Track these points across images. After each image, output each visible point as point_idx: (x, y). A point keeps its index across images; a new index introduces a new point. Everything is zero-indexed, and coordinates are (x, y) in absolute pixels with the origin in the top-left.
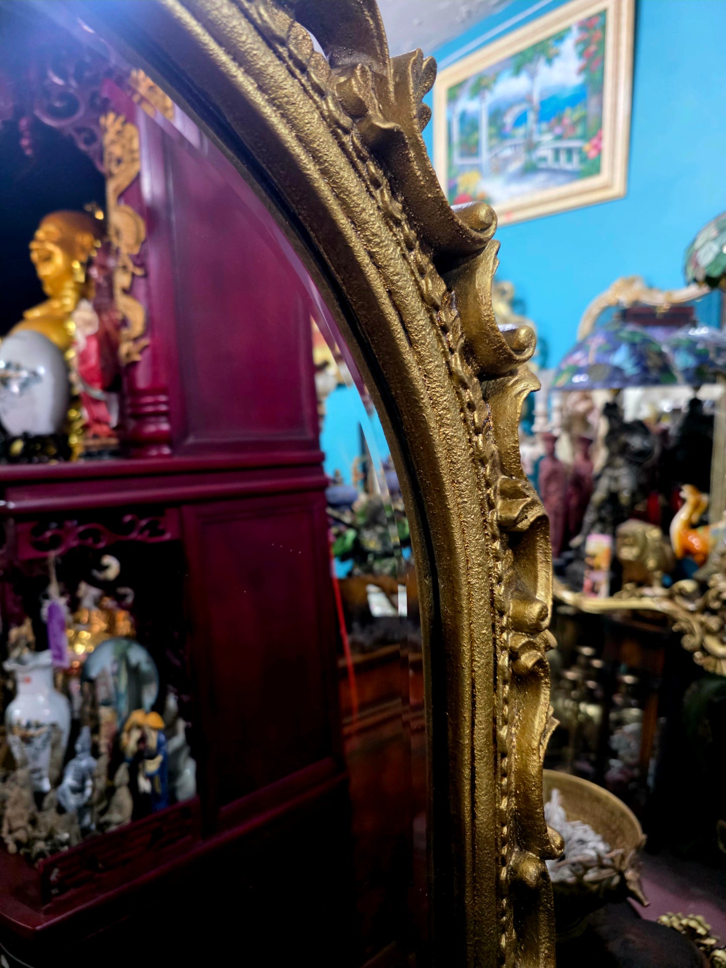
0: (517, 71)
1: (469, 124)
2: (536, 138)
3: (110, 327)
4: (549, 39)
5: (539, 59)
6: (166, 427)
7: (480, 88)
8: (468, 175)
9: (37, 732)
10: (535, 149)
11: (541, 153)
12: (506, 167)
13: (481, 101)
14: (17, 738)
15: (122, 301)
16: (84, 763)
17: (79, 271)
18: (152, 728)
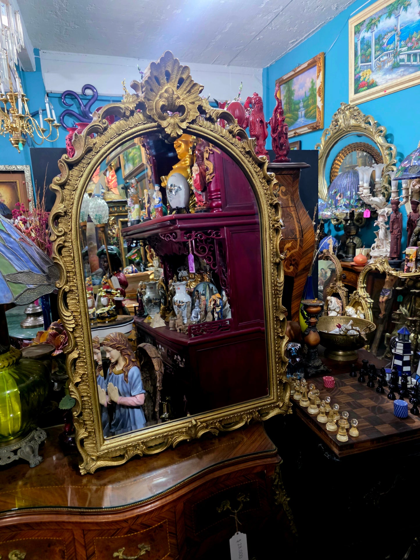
1: (366, 44)
2: (399, 49)
3: (203, 171)
5: (401, 7)
6: (220, 202)
7: (371, 25)
8: (365, 71)
9: (182, 305)
10: (399, 55)
11: (401, 57)
12: (384, 65)
13: (372, 32)
14: (176, 306)
15: (206, 162)
16: (197, 310)
17: (190, 150)
18: (218, 298)
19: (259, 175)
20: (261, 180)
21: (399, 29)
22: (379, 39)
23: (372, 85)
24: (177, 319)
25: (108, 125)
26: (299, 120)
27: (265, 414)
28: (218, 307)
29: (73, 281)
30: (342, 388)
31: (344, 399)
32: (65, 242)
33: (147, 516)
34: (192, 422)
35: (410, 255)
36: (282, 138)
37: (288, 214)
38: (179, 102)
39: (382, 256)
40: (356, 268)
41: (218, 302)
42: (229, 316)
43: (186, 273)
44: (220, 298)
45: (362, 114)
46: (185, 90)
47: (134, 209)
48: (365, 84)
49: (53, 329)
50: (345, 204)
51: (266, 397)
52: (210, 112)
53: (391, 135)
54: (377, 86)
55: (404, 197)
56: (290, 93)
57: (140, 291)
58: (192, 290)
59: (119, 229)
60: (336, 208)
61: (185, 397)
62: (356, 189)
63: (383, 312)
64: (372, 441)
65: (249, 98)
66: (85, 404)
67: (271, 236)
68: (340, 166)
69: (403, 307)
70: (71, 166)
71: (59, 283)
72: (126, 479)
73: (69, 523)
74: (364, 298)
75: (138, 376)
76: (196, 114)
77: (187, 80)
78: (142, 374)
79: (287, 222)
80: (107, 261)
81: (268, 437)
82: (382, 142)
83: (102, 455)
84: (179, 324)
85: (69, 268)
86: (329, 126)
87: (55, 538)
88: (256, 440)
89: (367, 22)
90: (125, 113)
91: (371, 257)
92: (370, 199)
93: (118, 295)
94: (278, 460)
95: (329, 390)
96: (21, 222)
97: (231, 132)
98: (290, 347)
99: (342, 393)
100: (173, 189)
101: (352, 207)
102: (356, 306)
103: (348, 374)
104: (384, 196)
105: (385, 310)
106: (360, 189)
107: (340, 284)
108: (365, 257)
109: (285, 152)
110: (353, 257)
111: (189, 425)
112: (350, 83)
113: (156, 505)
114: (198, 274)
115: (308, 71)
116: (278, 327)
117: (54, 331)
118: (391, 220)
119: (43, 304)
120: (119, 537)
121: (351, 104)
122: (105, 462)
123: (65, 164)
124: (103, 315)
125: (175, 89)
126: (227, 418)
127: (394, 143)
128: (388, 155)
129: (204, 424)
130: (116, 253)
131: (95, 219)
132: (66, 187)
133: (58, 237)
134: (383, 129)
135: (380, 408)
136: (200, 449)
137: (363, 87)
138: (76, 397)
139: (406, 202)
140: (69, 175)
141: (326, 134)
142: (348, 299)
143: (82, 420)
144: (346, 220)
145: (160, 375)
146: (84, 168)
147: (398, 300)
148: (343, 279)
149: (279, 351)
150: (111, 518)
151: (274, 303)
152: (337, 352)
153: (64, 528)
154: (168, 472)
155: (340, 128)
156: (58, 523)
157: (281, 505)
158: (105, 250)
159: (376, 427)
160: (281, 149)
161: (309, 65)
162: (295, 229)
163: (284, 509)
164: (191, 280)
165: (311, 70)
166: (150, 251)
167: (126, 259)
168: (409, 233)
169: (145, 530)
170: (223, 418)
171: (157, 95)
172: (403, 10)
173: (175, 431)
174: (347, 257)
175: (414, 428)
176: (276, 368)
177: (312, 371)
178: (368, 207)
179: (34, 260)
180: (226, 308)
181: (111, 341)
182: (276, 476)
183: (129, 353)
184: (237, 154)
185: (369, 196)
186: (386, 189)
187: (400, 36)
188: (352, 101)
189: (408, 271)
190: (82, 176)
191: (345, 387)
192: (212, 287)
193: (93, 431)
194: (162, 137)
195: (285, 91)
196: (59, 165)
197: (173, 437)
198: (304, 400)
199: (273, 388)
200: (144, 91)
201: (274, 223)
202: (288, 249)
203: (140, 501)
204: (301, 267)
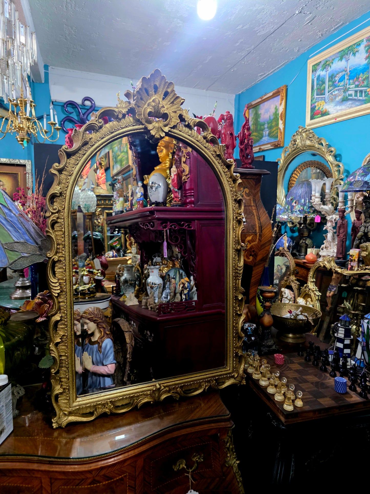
0: (341, 59)
1: (321, 81)
2: (348, 86)
3: (180, 172)
4: (354, 44)
5: (350, 53)
6: (193, 199)
7: (326, 65)
8: (320, 102)
9: (155, 286)
10: (348, 91)
11: (350, 92)
12: (335, 98)
13: (326, 71)
14: (149, 287)
15: (183, 165)
16: (168, 291)
17: (170, 155)
18: (186, 281)
19: (226, 175)
20: (228, 179)
21: (348, 70)
22: (332, 77)
23: (325, 114)
24: (149, 299)
25: (103, 124)
26: (264, 138)
27: (222, 383)
28: (186, 289)
29: (62, 253)
30: (290, 365)
31: (292, 375)
32: (58, 218)
33: (110, 469)
34: (156, 386)
35: (353, 256)
36: (248, 149)
37: (250, 212)
38: (163, 111)
39: (329, 256)
40: (307, 264)
41: (186, 285)
42: (195, 298)
43: (160, 259)
44: (188, 282)
45: (316, 136)
46: (169, 101)
47: (119, 202)
48: (319, 112)
49: (39, 298)
50: (299, 210)
51: (223, 368)
52: (189, 121)
53: (340, 155)
54: (329, 114)
55: (349, 207)
56: (257, 116)
57: (118, 272)
58: (164, 274)
59: (104, 219)
60: (292, 212)
61: (151, 369)
62: (309, 197)
63: (330, 306)
64: (314, 411)
65: (222, 115)
66: (62, 363)
67: (234, 227)
68: (296, 179)
69: (347, 302)
70: (69, 155)
71: (49, 254)
72: (94, 434)
73: (38, 471)
74: (313, 291)
75: (111, 347)
76: (177, 121)
77: (171, 93)
78: (114, 346)
79: (249, 218)
80: (91, 245)
81: (222, 403)
82: (332, 160)
83: (74, 410)
84: (151, 303)
85: (60, 241)
86: (288, 144)
87: (24, 486)
88: (212, 405)
89: (322, 63)
90: (118, 115)
91: (320, 256)
92: (321, 207)
93: (99, 274)
94: (231, 425)
95: (279, 366)
96: (20, 204)
97: (205, 138)
98: (246, 327)
99: (291, 369)
100: (154, 186)
101: (305, 212)
102: (306, 298)
103: (296, 354)
104: (333, 205)
105: (332, 304)
106: (313, 198)
107: (293, 278)
108: (315, 256)
109: (250, 161)
110: (305, 256)
111: (153, 388)
112: (307, 110)
113: (119, 459)
114: (170, 260)
115: (273, 99)
116: (237, 305)
117: (40, 300)
118: (338, 226)
119: (32, 277)
120: (83, 487)
121: (308, 128)
122: (76, 417)
123: (64, 153)
124: (84, 292)
125: (161, 100)
126: (188, 385)
127: (342, 161)
128: (337, 171)
129: (167, 389)
130: (100, 239)
131: (84, 208)
132: (64, 172)
133: (53, 213)
134: (333, 149)
135: (323, 384)
136: (162, 411)
137: (318, 115)
138: (55, 356)
139: (351, 211)
140: (67, 162)
141: (286, 151)
142: (300, 291)
143: (58, 377)
144: (300, 224)
145: (130, 348)
146: (80, 157)
147: (343, 296)
148: (296, 274)
149: (236, 327)
150: (77, 468)
151: (234, 284)
152: (287, 335)
153: (34, 476)
154: (132, 429)
155: (298, 147)
156: (28, 471)
157: (231, 467)
158: (91, 235)
159: (319, 400)
160: (247, 158)
161: (274, 94)
162: (255, 225)
163: (233, 471)
164: (164, 266)
165: (275, 99)
166: (130, 240)
167: (108, 245)
168: (353, 237)
169: (107, 482)
170: (184, 384)
171: (146, 103)
172: (352, 55)
173: (141, 393)
174: (300, 255)
175: (351, 403)
176: (233, 342)
177: (265, 350)
178: (319, 213)
179: (29, 233)
180: (193, 291)
181: (89, 314)
182: (228, 439)
183: (104, 326)
184: (209, 156)
185: (320, 204)
186: (334, 199)
187: (349, 76)
188: (308, 126)
189: (352, 269)
190: (77, 164)
191: (293, 364)
192: (182, 273)
193: (68, 387)
194: (147, 137)
195: (253, 114)
196: (59, 154)
197: (139, 398)
198: (257, 373)
199: (230, 360)
200: (135, 99)
201: (237, 215)
202: (249, 241)
203: (105, 454)
204: (259, 258)
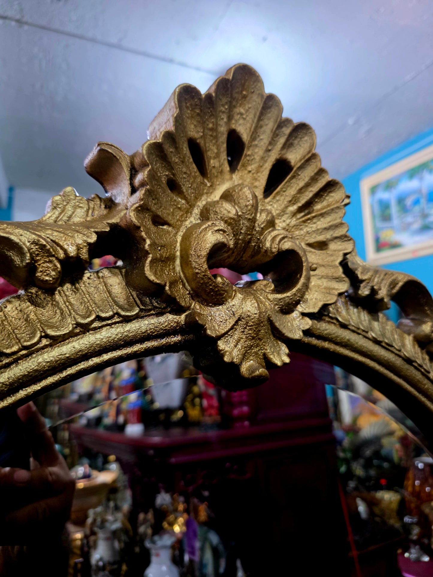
0: (411, 178)
1: (384, 206)
2: (426, 211)
5: (423, 170)
12: (409, 227)
13: (390, 193)
21: (425, 192)
23: (395, 246)
38: (276, 240)
46: (292, 202)
48: (386, 244)
54: (402, 246)
77: (301, 168)
171: (192, 206)
187: (427, 199)
